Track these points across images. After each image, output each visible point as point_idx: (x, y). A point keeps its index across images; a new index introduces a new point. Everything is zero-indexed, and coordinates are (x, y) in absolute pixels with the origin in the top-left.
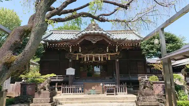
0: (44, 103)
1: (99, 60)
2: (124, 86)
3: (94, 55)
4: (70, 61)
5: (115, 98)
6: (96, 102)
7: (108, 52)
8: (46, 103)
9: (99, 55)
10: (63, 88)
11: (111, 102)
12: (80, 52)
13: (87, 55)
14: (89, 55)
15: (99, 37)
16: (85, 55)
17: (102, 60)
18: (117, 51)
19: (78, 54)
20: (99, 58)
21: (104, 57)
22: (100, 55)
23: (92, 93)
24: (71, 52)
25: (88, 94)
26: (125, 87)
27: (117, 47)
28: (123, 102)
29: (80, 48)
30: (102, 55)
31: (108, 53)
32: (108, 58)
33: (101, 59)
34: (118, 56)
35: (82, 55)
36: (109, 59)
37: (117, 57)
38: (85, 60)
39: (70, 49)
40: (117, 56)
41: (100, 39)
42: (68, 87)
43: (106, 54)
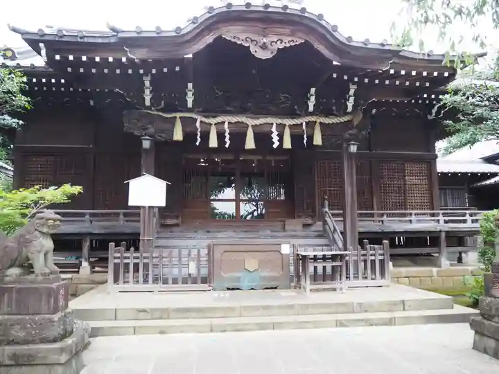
0: (26, 342)
1: (275, 146)
2: (380, 255)
3: (251, 122)
4: (146, 144)
5: (355, 305)
6: (274, 326)
7: (311, 109)
8: (33, 342)
9: (275, 121)
10: (117, 261)
11: (340, 324)
12: (190, 105)
13: (223, 123)
14: (229, 123)
15: (287, 31)
16: (213, 121)
17: (287, 144)
18: (350, 109)
19: (178, 115)
20: (275, 138)
21: (297, 131)
22: (279, 121)
23: (245, 284)
24: (148, 103)
25: (228, 289)
26: (381, 258)
27: (352, 92)
28: (390, 322)
29: (190, 86)
30: (288, 122)
31: (312, 114)
32: (311, 138)
33: (281, 140)
34: (352, 128)
35: (199, 118)
36: (318, 140)
37: (351, 135)
38: (213, 142)
39: (147, 92)
40: (350, 132)
41: (290, 39)
42: (138, 258)
43: (303, 121)
